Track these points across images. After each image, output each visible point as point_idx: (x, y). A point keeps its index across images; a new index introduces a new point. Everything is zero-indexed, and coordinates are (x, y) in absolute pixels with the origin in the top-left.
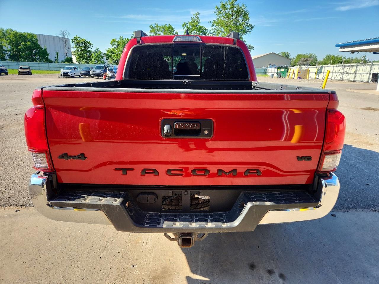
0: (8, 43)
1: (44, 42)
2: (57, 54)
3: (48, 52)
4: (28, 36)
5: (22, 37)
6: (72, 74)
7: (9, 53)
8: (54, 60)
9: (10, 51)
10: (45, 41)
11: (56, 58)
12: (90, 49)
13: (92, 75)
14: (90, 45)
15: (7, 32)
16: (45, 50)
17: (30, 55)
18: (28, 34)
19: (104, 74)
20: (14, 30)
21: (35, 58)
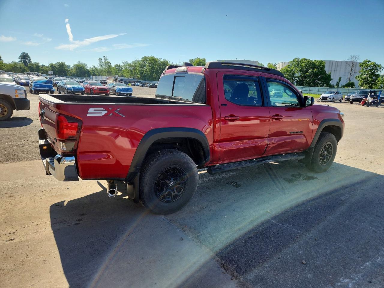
0: (299, 71)
1: (335, 68)
2: (340, 78)
3: (332, 77)
4: (318, 64)
5: (312, 65)
6: (330, 99)
7: (298, 79)
8: (335, 85)
9: (299, 77)
10: (337, 67)
11: (337, 83)
12: (379, 73)
13: (351, 100)
14: (380, 68)
15: (301, 61)
16: (329, 76)
17: (314, 80)
18: (318, 61)
19: (364, 100)
20: (307, 59)
21: (318, 82)
